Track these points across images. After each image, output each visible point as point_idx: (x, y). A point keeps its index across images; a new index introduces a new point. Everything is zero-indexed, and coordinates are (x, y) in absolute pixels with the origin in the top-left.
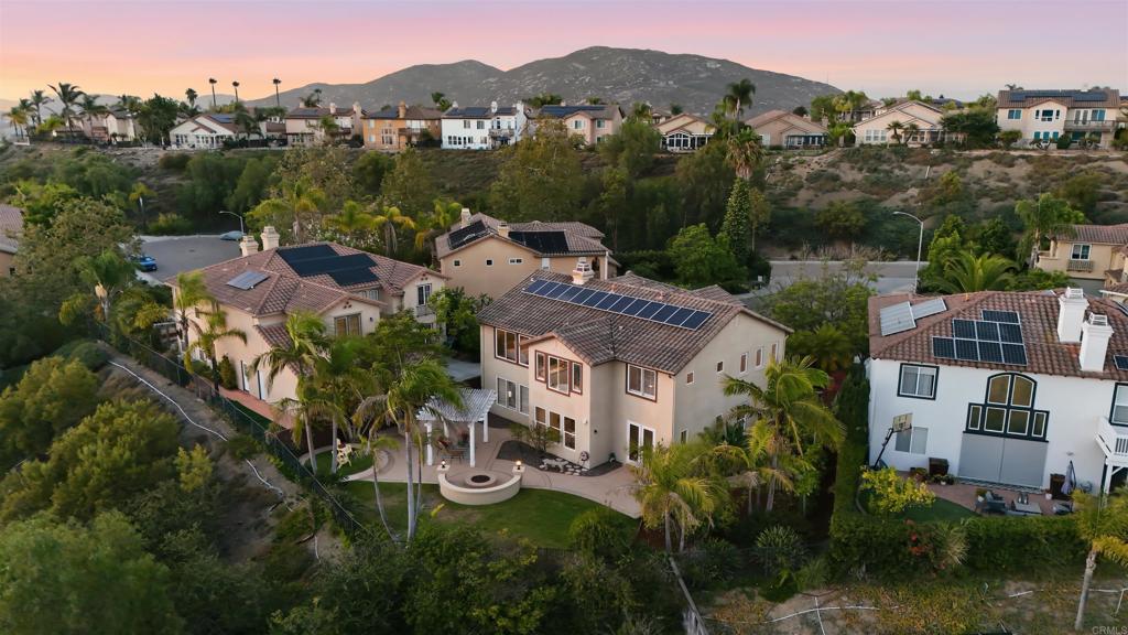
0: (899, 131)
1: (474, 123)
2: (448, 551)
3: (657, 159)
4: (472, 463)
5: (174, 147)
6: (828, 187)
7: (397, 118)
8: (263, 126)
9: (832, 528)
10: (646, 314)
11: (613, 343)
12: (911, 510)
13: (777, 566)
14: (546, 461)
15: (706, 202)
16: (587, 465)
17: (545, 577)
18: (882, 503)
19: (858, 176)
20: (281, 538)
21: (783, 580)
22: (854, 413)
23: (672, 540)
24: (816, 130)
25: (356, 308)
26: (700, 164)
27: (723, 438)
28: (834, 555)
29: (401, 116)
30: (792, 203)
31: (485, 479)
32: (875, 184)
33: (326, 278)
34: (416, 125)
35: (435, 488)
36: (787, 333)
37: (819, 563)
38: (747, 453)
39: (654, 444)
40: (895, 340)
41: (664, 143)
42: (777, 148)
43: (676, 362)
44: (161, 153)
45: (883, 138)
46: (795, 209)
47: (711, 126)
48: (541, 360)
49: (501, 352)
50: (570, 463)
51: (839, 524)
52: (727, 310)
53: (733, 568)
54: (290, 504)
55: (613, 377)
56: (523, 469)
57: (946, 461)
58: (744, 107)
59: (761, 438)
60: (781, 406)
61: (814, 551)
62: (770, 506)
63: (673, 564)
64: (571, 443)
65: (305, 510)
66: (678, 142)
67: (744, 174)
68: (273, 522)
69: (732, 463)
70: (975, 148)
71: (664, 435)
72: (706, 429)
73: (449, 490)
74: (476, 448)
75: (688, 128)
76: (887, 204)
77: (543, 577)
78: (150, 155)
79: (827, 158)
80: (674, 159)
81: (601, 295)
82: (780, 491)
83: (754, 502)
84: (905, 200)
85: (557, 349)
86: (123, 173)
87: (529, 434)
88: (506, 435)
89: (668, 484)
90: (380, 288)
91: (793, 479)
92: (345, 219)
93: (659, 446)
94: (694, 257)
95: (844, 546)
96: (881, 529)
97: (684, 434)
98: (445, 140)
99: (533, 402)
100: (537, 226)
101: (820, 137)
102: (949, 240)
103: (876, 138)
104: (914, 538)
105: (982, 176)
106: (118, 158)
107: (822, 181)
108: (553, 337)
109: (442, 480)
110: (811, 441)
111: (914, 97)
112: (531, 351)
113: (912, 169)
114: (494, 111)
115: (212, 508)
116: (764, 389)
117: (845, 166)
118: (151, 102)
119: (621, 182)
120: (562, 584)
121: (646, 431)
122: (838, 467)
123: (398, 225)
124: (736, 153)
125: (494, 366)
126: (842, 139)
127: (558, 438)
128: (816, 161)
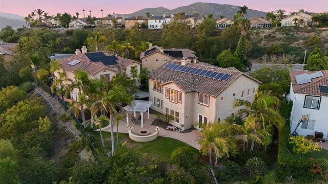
0: (297, 22)
1: (158, 21)
2: (123, 161)
3: (215, 31)
4: (142, 126)
5: (70, 28)
6: (272, 40)
7: (135, 19)
8: (96, 22)
9: (279, 159)
10: (207, 75)
11: (194, 85)
12: (311, 154)
13: (255, 173)
14: (168, 127)
15: (231, 44)
16: (183, 129)
17: (160, 174)
18: (299, 150)
19: (282, 36)
20: (71, 150)
21: (257, 180)
22: (286, 113)
23: (212, 160)
24: (267, 22)
25: (108, 72)
26: (229, 32)
27: (234, 121)
28: (280, 171)
29: (136, 18)
30: (259, 45)
31: (146, 132)
32: (287, 39)
33: (101, 63)
34: (141, 22)
35: (128, 135)
36: (259, 83)
37: (272, 174)
38: (244, 127)
39: (208, 122)
40: (303, 86)
41: (218, 27)
42: (254, 28)
43: (217, 92)
44: (66, 30)
45: (291, 24)
46: (260, 47)
47: (233, 21)
48: (168, 90)
49: (155, 88)
50: (177, 128)
51: (282, 157)
52: (237, 74)
53: (236, 173)
54: (77, 138)
55: (193, 98)
56: (159, 129)
57: (322, 133)
58: (244, 15)
59: (250, 122)
60: (258, 110)
61: (270, 169)
62: (252, 149)
63: (212, 171)
64: (178, 121)
65: (80, 141)
66: (222, 26)
67: (244, 33)
68: (70, 144)
69: (237, 131)
70: (324, 27)
71: (212, 119)
72: (228, 118)
73: (132, 136)
74: (143, 121)
75: (226, 22)
76: (292, 45)
77: (160, 173)
78: (63, 30)
79: (271, 30)
80: (220, 31)
81: (191, 68)
82: (256, 143)
83: (246, 146)
84: (298, 44)
85: (173, 86)
86: (54, 35)
87: (163, 117)
88: (155, 117)
89: (211, 139)
90: (119, 67)
91: (261, 138)
92: (112, 46)
93: (210, 123)
94: (225, 60)
95: (284, 168)
96: (300, 162)
97: (219, 119)
98: (149, 26)
99: (165, 106)
100: (174, 49)
101: (269, 25)
102: (316, 55)
103: (288, 24)
104: (314, 166)
105: (325, 36)
106: (53, 31)
107: (269, 38)
108: (172, 83)
109: (130, 132)
110: (268, 124)
111: (302, 11)
112: (164, 87)
113: (301, 34)
114: (164, 17)
115: (49, 138)
116: (252, 102)
117: (278, 33)
118: (64, 15)
119: (203, 38)
120: (167, 177)
121: (205, 118)
122: (279, 134)
123: (129, 49)
124: (241, 26)
125: (153, 93)
126: (277, 24)
127: (173, 119)
128: (268, 32)
